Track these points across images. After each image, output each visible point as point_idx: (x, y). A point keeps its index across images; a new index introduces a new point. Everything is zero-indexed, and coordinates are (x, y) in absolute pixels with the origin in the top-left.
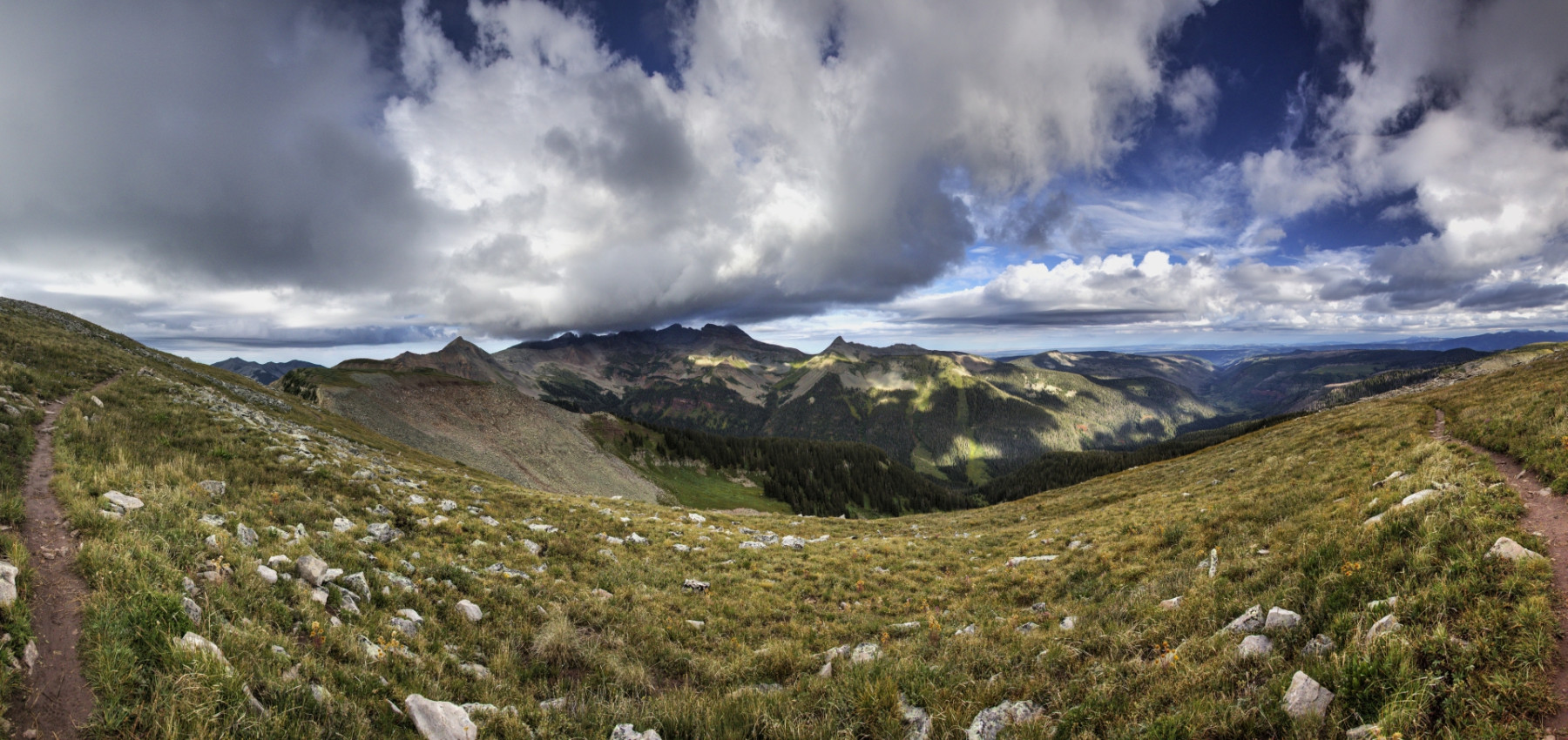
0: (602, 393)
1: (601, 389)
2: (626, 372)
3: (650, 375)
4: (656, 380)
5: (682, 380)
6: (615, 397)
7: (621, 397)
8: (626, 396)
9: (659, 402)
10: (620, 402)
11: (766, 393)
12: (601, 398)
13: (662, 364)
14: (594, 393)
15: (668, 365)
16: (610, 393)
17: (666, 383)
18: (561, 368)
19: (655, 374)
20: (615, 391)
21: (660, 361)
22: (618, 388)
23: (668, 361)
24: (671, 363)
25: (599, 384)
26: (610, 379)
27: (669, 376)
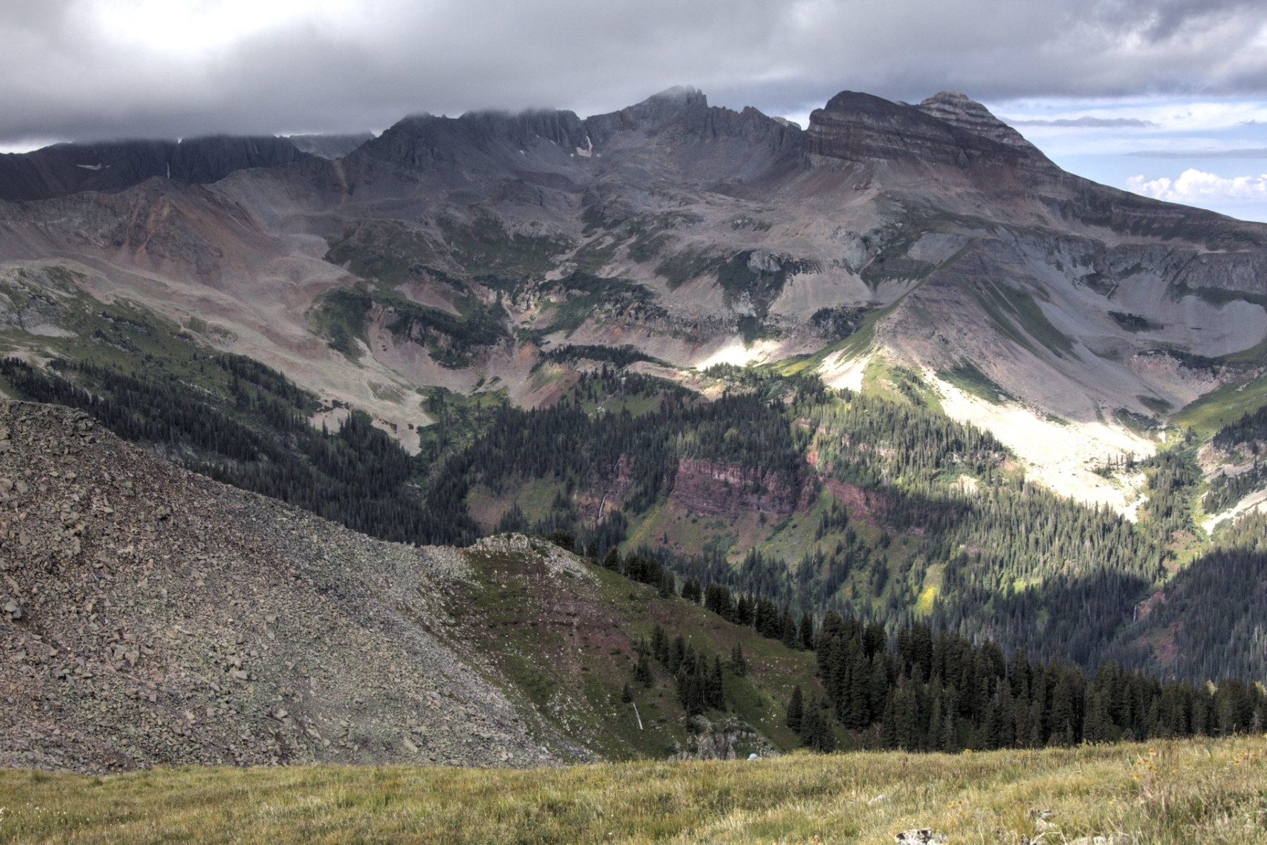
0: (317, 422)
1: (309, 403)
2: (432, 319)
3: (555, 341)
4: (588, 367)
5: (717, 372)
6: (382, 444)
7: (412, 446)
8: (435, 440)
9: (606, 476)
10: (411, 466)
11: (1144, 447)
12: (316, 445)
13: (616, 285)
14: (277, 419)
15: (643, 294)
16: (358, 426)
17: (639, 386)
18: (106, 294)
19: (581, 338)
20: (381, 412)
21: (605, 273)
22: (394, 396)
23: (642, 275)
24: (658, 285)
25: (300, 380)
26: (352, 354)
27: (649, 347)
